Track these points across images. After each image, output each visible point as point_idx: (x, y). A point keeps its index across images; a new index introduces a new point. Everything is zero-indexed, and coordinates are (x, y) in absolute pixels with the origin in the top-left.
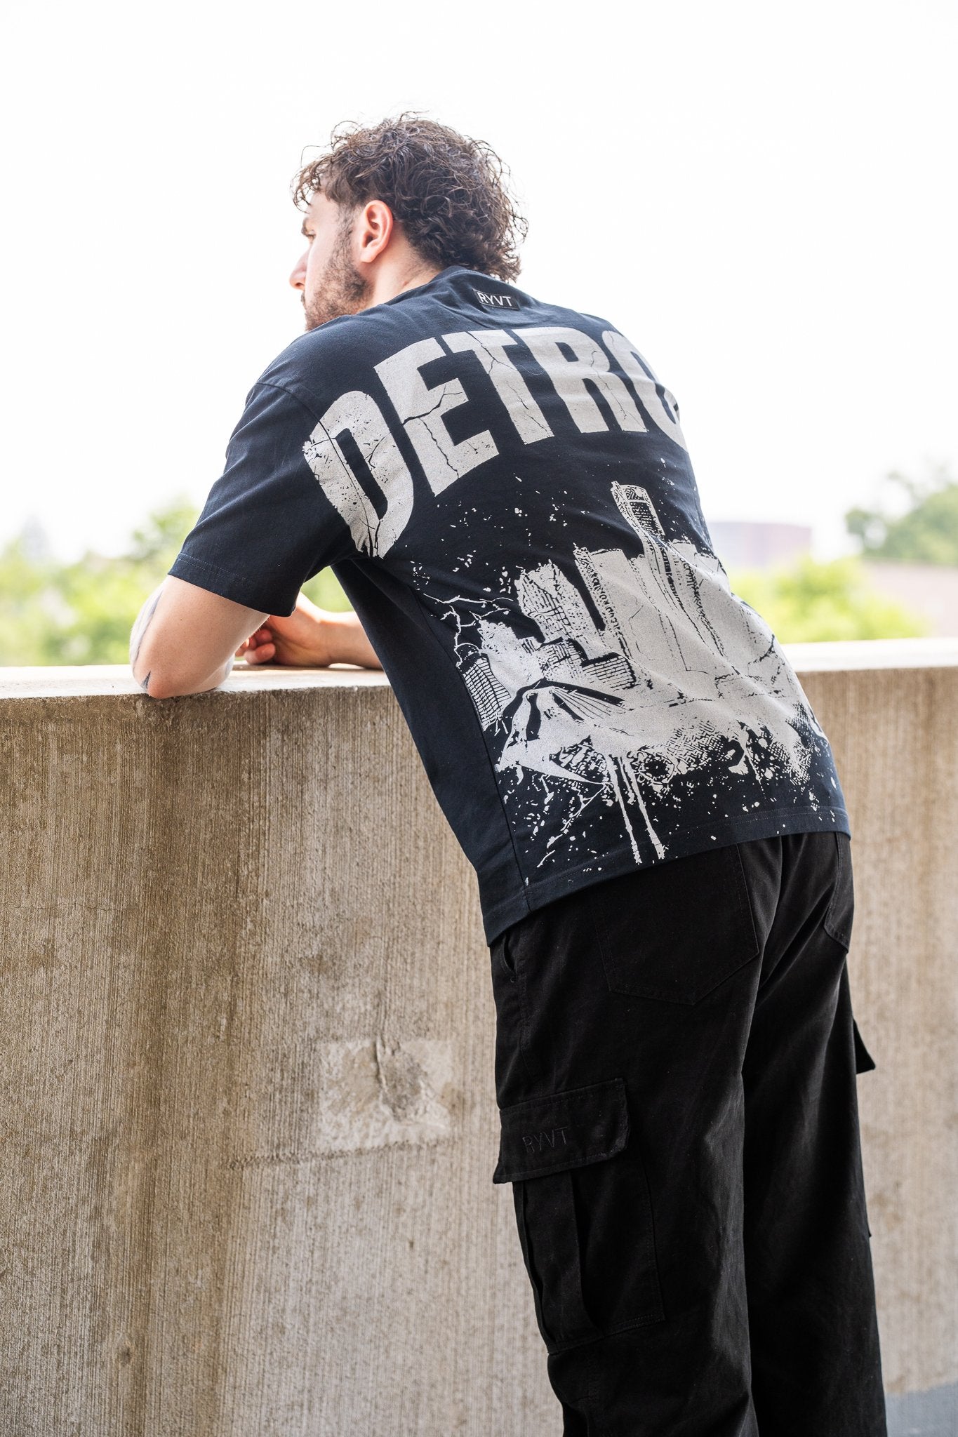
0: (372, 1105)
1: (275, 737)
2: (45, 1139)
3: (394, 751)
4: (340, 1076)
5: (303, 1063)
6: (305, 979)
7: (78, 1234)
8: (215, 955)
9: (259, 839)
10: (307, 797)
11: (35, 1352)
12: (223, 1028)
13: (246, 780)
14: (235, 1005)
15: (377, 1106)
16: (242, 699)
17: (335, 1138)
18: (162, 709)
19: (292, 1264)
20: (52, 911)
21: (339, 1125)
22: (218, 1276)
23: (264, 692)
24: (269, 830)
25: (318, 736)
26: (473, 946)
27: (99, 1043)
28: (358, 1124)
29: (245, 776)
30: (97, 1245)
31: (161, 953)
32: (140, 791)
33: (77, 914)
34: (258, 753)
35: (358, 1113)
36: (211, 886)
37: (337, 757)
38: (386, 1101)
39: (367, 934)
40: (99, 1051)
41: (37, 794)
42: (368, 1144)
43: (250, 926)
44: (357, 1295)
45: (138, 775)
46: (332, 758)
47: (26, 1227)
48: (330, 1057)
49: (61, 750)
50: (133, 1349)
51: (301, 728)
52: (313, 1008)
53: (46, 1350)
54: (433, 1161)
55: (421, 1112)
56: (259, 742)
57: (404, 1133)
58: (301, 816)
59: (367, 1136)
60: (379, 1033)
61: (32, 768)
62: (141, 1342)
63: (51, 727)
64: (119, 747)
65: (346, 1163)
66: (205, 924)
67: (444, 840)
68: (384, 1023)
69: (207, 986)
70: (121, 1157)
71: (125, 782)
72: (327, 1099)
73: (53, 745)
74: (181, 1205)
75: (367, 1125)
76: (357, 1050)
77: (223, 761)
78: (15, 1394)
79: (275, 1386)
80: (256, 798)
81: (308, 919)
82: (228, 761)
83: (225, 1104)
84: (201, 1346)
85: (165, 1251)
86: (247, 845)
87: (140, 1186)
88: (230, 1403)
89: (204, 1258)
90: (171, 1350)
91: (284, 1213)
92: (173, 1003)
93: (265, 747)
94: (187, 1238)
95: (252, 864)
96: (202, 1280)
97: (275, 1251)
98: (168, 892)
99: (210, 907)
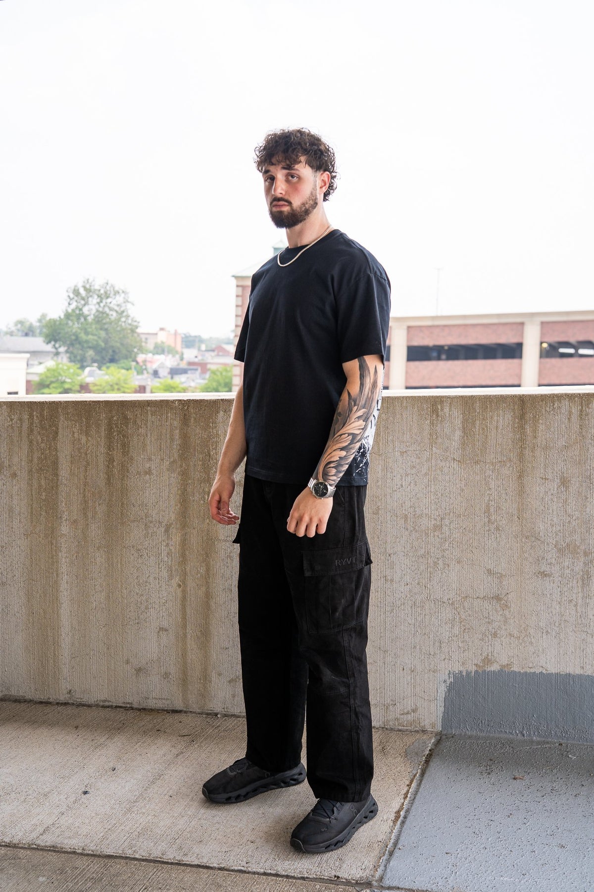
1: (222, 413)
2: (151, 522)
7: (162, 550)
8: (203, 477)
9: (216, 444)
11: (151, 578)
18: (183, 404)
20: (150, 459)
22: (208, 570)
23: (218, 400)
24: (220, 441)
27: (166, 498)
29: (211, 425)
30: (168, 554)
31: (185, 474)
32: (176, 428)
33: (158, 461)
34: (215, 418)
36: (201, 456)
40: (166, 500)
41: (145, 427)
43: (214, 470)
45: (175, 423)
47: (147, 545)
49: (152, 415)
50: (181, 584)
53: (155, 578)
56: (216, 415)
61: (143, 419)
62: (184, 583)
63: (149, 408)
64: (169, 414)
66: (199, 468)
69: (200, 486)
70: (174, 530)
71: (171, 424)
73: (149, 413)
74: (195, 548)
77: (203, 420)
78: (147, 587)
80: (215, 432)
82: (205, 420)
84: (204, 589)
85: (190, 560)
86: (212, 446)
87: (181, 540)
88: (214, 607)
89: (203, 565)
90: (194, 587)
91: (230, 557)
92: (189, 490)
93: (218, 416)
94: (197, 557)
95: (214, 451)
96: (202, 570)
97: (227, 567)
98: (187, 457)
99: (201, 463)
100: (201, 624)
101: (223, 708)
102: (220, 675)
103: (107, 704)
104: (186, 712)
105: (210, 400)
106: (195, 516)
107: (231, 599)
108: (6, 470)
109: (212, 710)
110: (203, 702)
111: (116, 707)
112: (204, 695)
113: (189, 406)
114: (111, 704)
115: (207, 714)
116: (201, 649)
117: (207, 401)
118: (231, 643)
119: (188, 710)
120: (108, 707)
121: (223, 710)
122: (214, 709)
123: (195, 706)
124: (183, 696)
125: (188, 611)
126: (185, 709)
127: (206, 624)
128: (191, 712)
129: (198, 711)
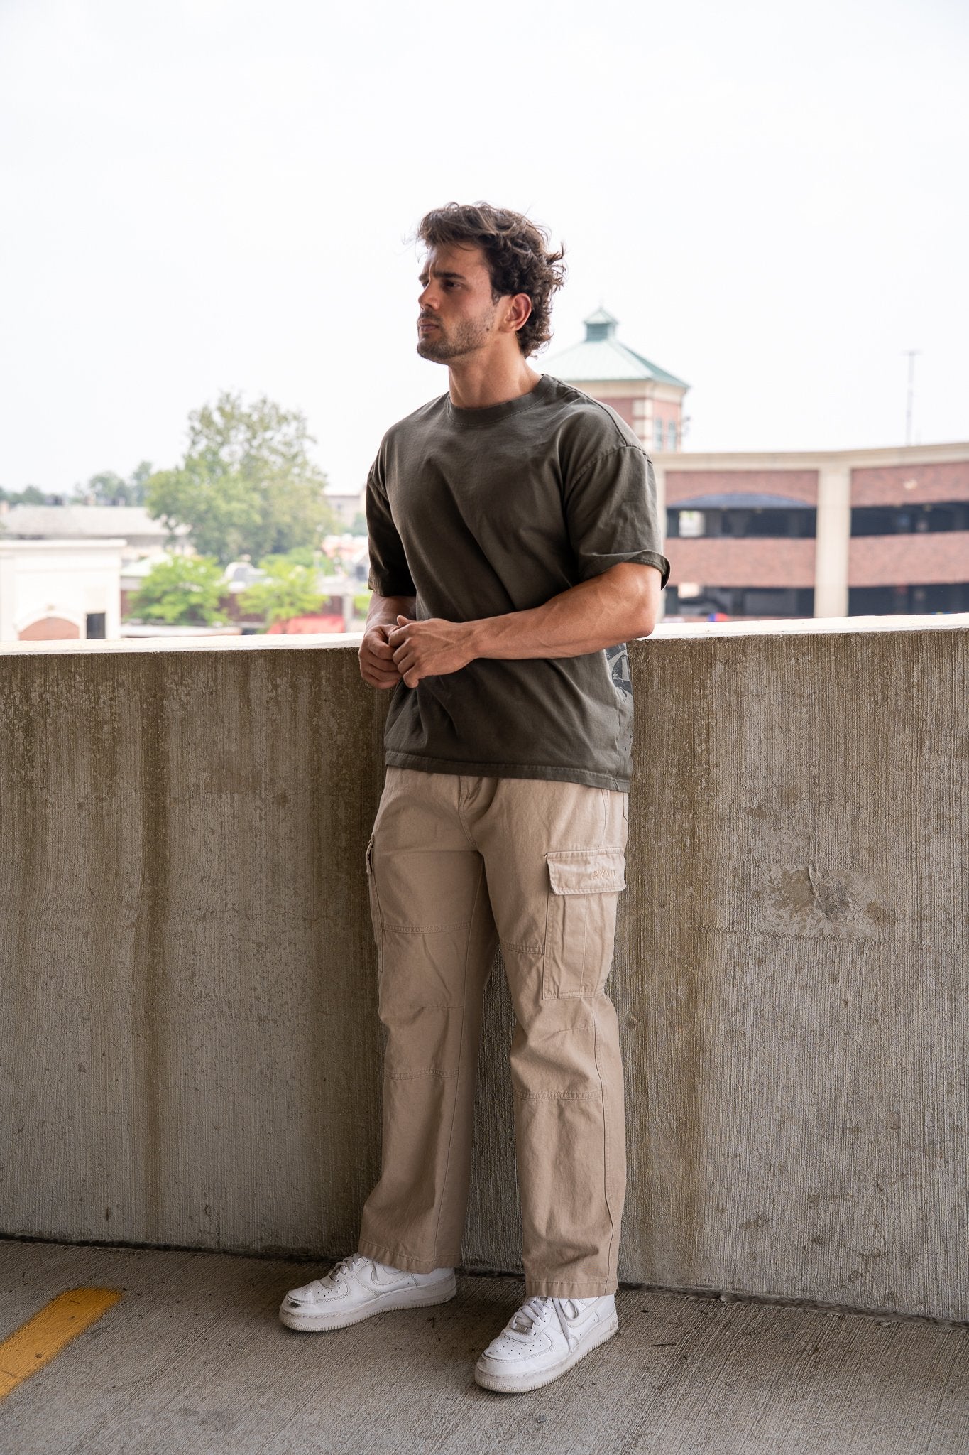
0: (808, 908)
1: (719, 666)
3: (816, 677)
4: (780, 886)
5: (750, 873)
6: (749, 821)
8: (679, 799)
9: (708, 731)
10: (744, 705)
12: (687, 845)
13: (698, 693)
14: (696, 832)
15: (812, 910)
16: (694, 643)
17: (778, 925)
18: (637, 649)
19: (748, 997)
21: (781, 917)
22: (692, 992)
23: (711, 638)
24: (716, 725)
25: (752, 666)
26: (890, 812)
28: (797, 918)
29: (696, 691)
34: (707, 678)
35: (797, 912)
36: (674, 757)
37: (768, 681)
38: (819, 907)
39: (797, 797)
42: (806, 933)
43: (704, 784)
44: (802, 1027)
46: (764, 681)
48: (771, 873)
51: (737, 661)
52: (756, 840)
54: (862, 953)
55: (850, 918)
56: (707, 670)
57: (836, 930)
58: (741, 717)
59: (805, 927)
60: (810, 862)
62: (640, 1018)
65: (788, 942)
66: (671, 780)
67: (861, 738)
68: (814, 856)
69: (674, 818)
72: (770, 899)
74: (663, 946)
75: (805, 921)
76: (793, 871)
77: (680, 681)
79: (740, 1067)
80: (705, 705)
81: (750, 784)
82: (684, 681)
83: (691, 890)
84: (684, 1031)
85: (654, 971)
86: (700, 734)
87: (634, 930)
88: (707, 1069)
89: (682, 981)
90: (662, 1029)
91: (740, 964)
92: (651, 825)
93: (711, 673)
94: (669, 966)
95: (704, 746)
96: (681, 992)
97: (735, 986)
98: (644, 759)
99: (674, 770)
100: (680, 1104)
101: (731, 1283)
102: (722, 1211)
103: (481, 1267)
104: (649, 1289)
105: (694, 641)
106: (664, 880)
107: (744, 1054)
108: (266, 789)
109: (703, 1286)
110: (686, 1268)
111: (502, 1275)
112: (688, 1252)
113: (648, 653)
114: (488, 1267)
115: (697, 1294)
116: (680, 1157)
117: (687, 641)
118: (745, 1144)
119: (654, 1284)
120: (484, 1274)
121: (730, 1286)
122: (710, 1284)
123: (668, 1276)
124: (643, 1253)
125: (652, 1077)
126: (647, 1282)
127: (691, 1105)
128: (660, 1288)
129: (676, 1286)
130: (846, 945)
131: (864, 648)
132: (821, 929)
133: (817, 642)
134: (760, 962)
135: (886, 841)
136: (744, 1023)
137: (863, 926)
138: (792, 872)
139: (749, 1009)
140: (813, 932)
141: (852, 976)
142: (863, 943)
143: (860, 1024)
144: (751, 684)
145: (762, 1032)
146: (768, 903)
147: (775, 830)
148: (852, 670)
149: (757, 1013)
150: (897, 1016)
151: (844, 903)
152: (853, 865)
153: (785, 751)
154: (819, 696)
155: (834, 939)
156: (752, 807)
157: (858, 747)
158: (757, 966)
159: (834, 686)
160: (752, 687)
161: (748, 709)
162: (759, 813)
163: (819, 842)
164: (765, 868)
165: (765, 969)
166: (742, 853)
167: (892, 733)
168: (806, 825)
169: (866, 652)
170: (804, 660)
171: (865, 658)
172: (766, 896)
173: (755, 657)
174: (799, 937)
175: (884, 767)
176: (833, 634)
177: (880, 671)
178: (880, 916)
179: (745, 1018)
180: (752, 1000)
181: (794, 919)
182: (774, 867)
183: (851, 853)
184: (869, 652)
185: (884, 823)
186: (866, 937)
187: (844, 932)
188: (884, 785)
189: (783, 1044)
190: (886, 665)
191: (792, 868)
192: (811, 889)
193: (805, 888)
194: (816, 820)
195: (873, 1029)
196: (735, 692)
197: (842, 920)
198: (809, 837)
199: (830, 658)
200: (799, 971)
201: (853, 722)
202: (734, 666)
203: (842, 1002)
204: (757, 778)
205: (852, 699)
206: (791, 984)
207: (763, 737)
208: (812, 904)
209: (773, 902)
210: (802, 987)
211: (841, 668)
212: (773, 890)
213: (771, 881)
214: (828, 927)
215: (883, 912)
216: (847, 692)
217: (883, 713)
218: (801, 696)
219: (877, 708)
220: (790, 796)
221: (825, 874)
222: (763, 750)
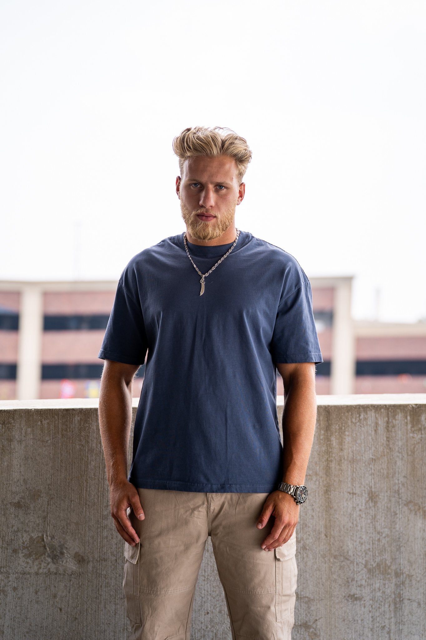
130: (62, 576)
131: (76, 416)
132: (49, 569)
133: (52, 413)
134: (15, 589)
135: (85, 518)
136: (3, 626)
137: (71, 565)
138: (35, 537)
139: (7, 617)
140: (45, 570)
141: (64, 594)
142: (71, 575)
143: (67, 621)
144: (16, 435)
145: (13, 630)
146: (21, 555)
147: (27, 514)
148: (70, 427)
149: (11, 619)
150: (87, 615)
151: (62, 553)
152: (67, 532)
153: (33, 471)
154: (52, 441)
155: (56, 574)
156: (15, 502)
157: (72, 469)
158: (13, 591)
159: (60, 436)
160: (17, 437)
161: (14, 449)
162: (18, 505)
163: (50, 520)
164: (20, 536)
165: (17, 593)
166: (8, 527)
167: (89, 461)
168: (44, 511)
169: (77, 418)
170: (45, 422)
171: (76, 422)
172: (20, 551)
173: (19, 420)
174: (37, 574)
175: (85, 479)
176: (61, 409)
177: (84, 428)
178: (81, 560)
179: (4, 623)
180: (9, 611)
181: (35, 564)
182: (25, 535)
183: (67, 526)
184: (79, 418)
185: (84, 509)
186: (73, 571)
187: (61, 570)
188: (85, 489)
189: (25, 636)
190: (87, 425)
191: (35, 535)
192: (45, 546)
193: (42, 546)
194: (49, 508)
195: (74, 623)
196: (8, 439)
197: (61, 563)
198: (45, 518)
199: (59, 421)
200: (36, 593)
201: (70, 455)
202: (7, 426)
203: (59, 609)
204: (18, 486)
205: (69, 443)
206: (32, 601)
207: (22, 463)
208: (45, 554)
209: (24, 554)
210: (37, 602)
211: (64, 427)
212: (24, 548)
213: (23, 543)
214: (52, 567)
215: (82, 557)
216: (67, 439)
217: (85, 451)
218: (43, 441)
219: (82, 448)
220: (35, 495)
221: (53, 537)
222: (21, 471)
